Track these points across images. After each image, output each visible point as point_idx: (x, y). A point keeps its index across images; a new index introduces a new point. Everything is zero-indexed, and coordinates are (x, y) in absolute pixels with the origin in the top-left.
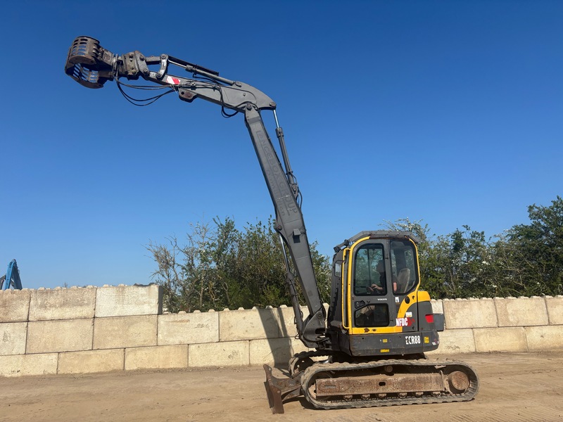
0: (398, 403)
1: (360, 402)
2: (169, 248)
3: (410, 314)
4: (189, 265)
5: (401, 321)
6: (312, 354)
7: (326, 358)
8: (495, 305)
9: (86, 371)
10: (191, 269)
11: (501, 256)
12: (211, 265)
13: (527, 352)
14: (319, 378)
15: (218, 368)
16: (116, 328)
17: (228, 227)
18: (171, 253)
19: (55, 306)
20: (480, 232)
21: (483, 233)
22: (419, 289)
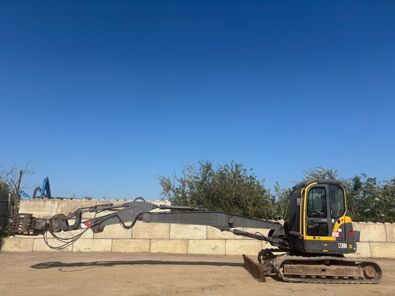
0: (333, 282)
1: (310, 280)
2: (171, 178)
3: (340, 230)
5: (335, 234)
6: (274, 250)
8: (385, 228)
9: (128, 251)
11: (388, 195)
14: (285, 264)
15: (206, 255)
16: (146, 227)
17: (209, 167)
20: (373, 178)
21: (375, 179)
22: (346, 215)
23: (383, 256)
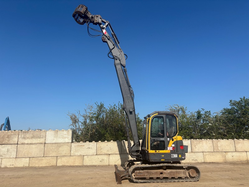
0: (167, 181)
1: (152, 180)
2: (77, 115)
4: (84, 122)
5: (170, 149)
6: (134, 161)
7: (140, 162)
8: (213, 142)
9: (41, 166)
10: (85, 124)
11: (217, 122)
12: (94, 122)
13: (226, 163)
14: (136, 170)
15: (96, 166)
16: (54, 148)
17: (101, 106)
18: (77, 117)
19: (29, 138)
21: (210, 111)
23: (212, 161)
